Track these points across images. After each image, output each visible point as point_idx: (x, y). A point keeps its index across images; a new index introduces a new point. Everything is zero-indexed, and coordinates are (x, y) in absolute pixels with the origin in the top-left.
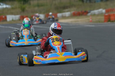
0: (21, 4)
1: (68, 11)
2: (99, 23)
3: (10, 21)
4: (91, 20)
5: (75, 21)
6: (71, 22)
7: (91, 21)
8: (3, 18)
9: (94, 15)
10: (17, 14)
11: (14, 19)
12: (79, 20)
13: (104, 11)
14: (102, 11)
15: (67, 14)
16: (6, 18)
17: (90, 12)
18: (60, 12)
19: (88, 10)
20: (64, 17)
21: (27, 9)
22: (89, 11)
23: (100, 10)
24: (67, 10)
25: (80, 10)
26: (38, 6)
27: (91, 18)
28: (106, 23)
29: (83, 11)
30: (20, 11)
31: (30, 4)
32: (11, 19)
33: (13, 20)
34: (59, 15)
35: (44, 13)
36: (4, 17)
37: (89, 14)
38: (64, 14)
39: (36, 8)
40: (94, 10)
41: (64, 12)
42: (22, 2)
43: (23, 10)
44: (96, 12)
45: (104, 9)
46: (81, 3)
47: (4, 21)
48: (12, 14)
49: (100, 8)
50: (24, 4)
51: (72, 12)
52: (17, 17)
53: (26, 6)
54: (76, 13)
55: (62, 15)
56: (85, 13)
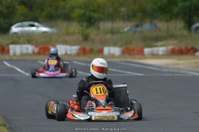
0: (82, 26)
1: (162, 46)
3: (61, 56)
5: (174, 64)
6: (167, 64)
10: (75, 45)
11: (69, 53)
12: (181, 62)
15: (161, 50)
18: (150, 46)
19: (197, 46)
20: (155, 56)
21: (91, 36)
22: (198, 48)
24: (160, 43)
26: (112, 32)
29: (189, 47)
30: (81, 39)
31: (99, 28)
32: (63, 52)
33: (66, 54)
34: (147, 51)
35: (121, 46)
38: (155, 49)
39: (109, 36)
41: (156, 46)
42: (85, 24)
43: (86, 38)
46: (185, 32)
48: (66, 43)
50: (87, 27)
51: (170, 48)
52: (73, 49)
53: (92, 32)
54: (176, 49)
55: (152, 51)
56: (192, 51)
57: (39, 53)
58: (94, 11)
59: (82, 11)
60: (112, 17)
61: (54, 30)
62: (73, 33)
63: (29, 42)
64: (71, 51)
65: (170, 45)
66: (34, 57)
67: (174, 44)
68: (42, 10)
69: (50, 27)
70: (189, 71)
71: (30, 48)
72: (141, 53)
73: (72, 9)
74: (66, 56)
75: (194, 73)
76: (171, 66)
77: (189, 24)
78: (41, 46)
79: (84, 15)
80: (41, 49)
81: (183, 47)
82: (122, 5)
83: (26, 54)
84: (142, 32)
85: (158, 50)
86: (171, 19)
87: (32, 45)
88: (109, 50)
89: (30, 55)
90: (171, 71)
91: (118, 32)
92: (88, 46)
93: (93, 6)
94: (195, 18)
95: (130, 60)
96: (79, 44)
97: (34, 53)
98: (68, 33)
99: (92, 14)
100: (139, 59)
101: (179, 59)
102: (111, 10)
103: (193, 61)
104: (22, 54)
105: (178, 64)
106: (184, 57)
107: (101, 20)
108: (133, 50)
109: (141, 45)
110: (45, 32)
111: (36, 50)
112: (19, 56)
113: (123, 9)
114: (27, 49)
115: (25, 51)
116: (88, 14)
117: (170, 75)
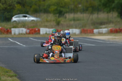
0: (56, 16)
3: (43, 34)
6: (108, 39)
8: (36, 31)
10: (52, 28)
11: (48, 33)
12: (116, 37)
15: (104, 30)
16: (39, 30)
18: (97, 28)
20: (100, 34)
21: (62, 22)
24: (104, 26)
26: (74, 20)
30: (55, 24)
31: (66, 18)
32: (45, 32)
33: (46, 33)
34: (95, 31)
35: (79, 28)
36: (37, 29)
38: (100, 30)
39: (72, 22)
41: (101, 28)
42: (57, 15)
43: (58, 24)
47: (37, 34)
48: (46, 27)
50: (59, 17)
51: (109, 29)
53: (62, 19)
54: (113, 30)
55: (99, 31)
57: (30, 33)
58: (62, 7)
59: (56, 7)
60: (74, 10)
61: (38, 19)
62: (51, 21)
63: (24, 26)
64: (49, 31)
65: (110, 27)
66: (27, 36)
67: (112, 27)
68: (31, 7)
69: (36, 17)
71: (24, 30)
72: (92, 32)
73: (49, 6)
74: (46, 35)
76: (111, 40)
78: (30, 29)
79: (56, 9)
80: (31, 30)
81: (118, 29)
82: (79, 3)
83: (22, 34)
84: (92, 19)
85: (102, 30)
86: (110, 11)
87: (26, 28)
88: (73, 31)
89: (24, 34)
90: (111, 43)
91: (78, 20)
93: (62, 4)
95: (85, 36)
97: (26, 33)
98: (47, 21)
99: (62, 9)
100: (91, 36)
101: (115, 36)
102: (73, 6)
104: (19, 34)
105: (115, 39)
106: (118, 34)
107: (67, 12)
108: (87, 30)
109: (92, 27)
110: (33, 20)
111: (28, 31)
112: (18, 35)
113: (80, 6)
114: (23, 30)
115: (21, 32)
116: (59, 9)
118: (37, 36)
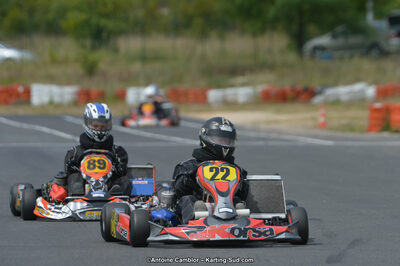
0: (84, 46)
1: (244, 85)
2: (349, 135)
3: (42, 106)
4: (321, 120)
5: (268, 122)
6: (255, 122)
7: (323, 126)
8: (18, 95)
9: (336, 103)
10: (69, 83)
11: (57, 99)
12: (282, 117)
13: (371, 91)
14: (362, 91)
15: (242, 93)
16: (28, 93)
17: (320, 93)
18: (218, 86)
19: (315, 84)
20: (230, 105)
21: (102, 66)
22: (318, 88)
23: (358, 87)
24: (240, 79)
25: (287, 84)
26: (144, 58)
27: (324, 115)
28: (373, 135)
29: (300, 86)
30: (79, 70)
31: (116, 50)
32: (46, 99)
33: (51, 103)
34: (214, 95)
35: (160, 86)
36: (21, 89)
37: (318, 100)
38: (230, 92)
39: (137, 67)
40: (335, 84)
41: (232, 86)
42: (88, 42)
43: (91, 70)
44: (343, 91)
45: (370, 84)
46: (292, 57)
47: (21, 103)
48: (50, 79)
49: (357, 80)
50: (94, 48)
51: (260, 88)
52: (66, 93)
53: (103, 58)
54: (273, 92)
55: (225, 95)
56: (305, 95)
58: (107, 16)
59: (82, 16)
60: (142, 28)
61: (27, 55)
62: (65, 61)
64: (62, 96)
67: (268, 82)
68: (4, 14)
69: (20, 48)
70: (299, 135)
72: (201, 99)
73: (63, 12)
74: (52, 108)
75: (310, 141)
76: (263, 126)
77: (299, 40)
79: (86, 24)
80: (1, 92)
81: (287, 87)
82: (163, 3)
85: (237, 95)
86: (262, 31)
88: (138, 94)
90: (262, 135)
91: (157, 58)
92: (94, 86)
93: (104, 5)
94: (312, 28)
96: (77, 82)
98: (55, 61)
99: (104, 22)
100: (199, 111)
101: (278, 112)
102: (140, 13)
103: (309, 115)
105: (276, 122)
106: (288, 106)
107: (120, 33)
108: (186, 94)
109: (202, 83)
110: (9, 60)
113: (165, 12)
116: (94, 20)
117: (261, 143)
118: (22, 111)
